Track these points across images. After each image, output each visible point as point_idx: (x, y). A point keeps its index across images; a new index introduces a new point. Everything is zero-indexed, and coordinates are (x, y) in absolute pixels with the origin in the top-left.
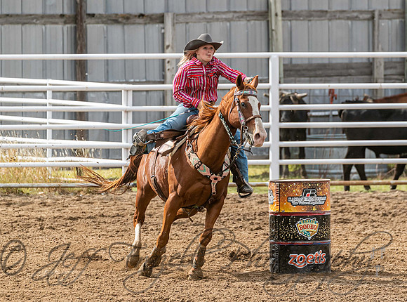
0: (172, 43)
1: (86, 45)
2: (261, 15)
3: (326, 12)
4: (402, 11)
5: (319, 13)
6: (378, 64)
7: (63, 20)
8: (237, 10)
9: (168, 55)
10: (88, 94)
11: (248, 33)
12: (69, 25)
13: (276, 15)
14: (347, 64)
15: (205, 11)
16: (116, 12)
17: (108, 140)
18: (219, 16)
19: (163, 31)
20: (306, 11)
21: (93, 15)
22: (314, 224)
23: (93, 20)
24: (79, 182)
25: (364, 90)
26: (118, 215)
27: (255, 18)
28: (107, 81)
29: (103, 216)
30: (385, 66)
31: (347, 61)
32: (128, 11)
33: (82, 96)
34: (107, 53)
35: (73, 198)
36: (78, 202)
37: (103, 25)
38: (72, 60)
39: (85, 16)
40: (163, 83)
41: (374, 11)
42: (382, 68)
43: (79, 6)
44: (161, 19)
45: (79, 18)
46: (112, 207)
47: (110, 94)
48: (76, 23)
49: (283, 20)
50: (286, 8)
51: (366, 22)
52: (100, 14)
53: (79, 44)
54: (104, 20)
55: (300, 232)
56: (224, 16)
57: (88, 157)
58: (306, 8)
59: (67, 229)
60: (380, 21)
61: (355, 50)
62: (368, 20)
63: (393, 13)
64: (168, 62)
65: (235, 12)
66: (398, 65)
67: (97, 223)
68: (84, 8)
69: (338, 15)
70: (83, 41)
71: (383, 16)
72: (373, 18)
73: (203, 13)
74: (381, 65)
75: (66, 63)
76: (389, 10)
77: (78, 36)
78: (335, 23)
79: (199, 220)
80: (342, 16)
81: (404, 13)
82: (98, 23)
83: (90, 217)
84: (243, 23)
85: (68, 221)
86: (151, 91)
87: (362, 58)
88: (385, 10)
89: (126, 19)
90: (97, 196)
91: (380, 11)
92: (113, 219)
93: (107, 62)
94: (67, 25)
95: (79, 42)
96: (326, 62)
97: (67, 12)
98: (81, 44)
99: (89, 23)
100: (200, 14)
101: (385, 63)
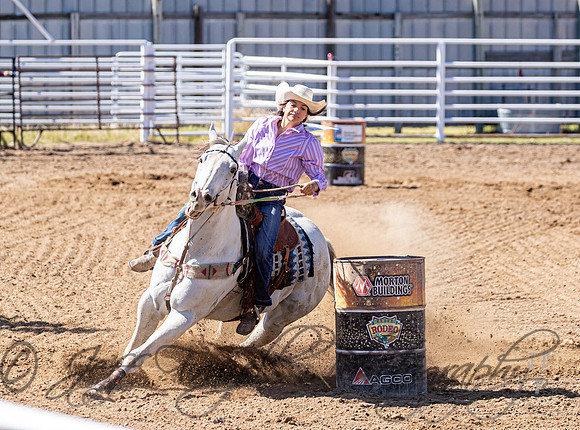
2: (468, 15)
3: (519, 12)
5: (512, 14)
7: (318, 16)
8: (451, 11)
12: (323, 21)
13: (479, 15)
16: (358, 11)
19: (394, 25)
23: (340, 17)
27: (465, 16)
32: (367, 10)
37: (347, 20)
39: (334, 14)
41: (555, 12)
42: (559, 56)
44: (392, 16)
45: (330, 15)
48: (327, 19)
49: (485, 18)
50: (487, 9)
51: (549, 20)
52: (345, 13)
53: (330, 32)
58: (503, 10)
60: (559, 19)
68: (333, 9)
71: (562, 16)
76: (566, 12)
82: (344, 19)
88: (563, 12)
89: (366, 16)
91: (559, 12)
97: (321, 11)
99: (337, 20)
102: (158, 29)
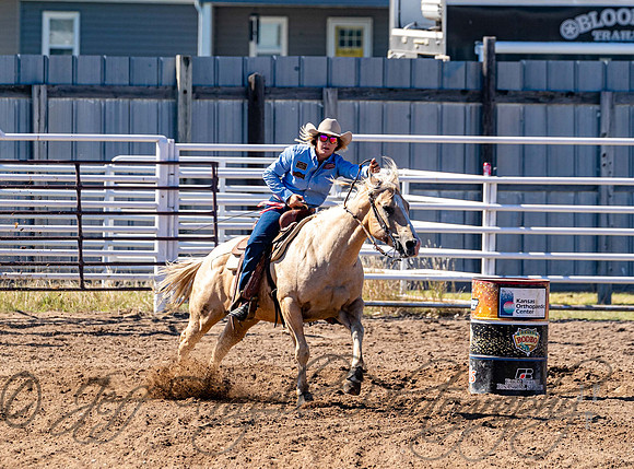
0: (610, 130)
7: (466, 97)
12: (473, 104)
16: (537, 88)
21: (505, 92)
23: (506, 98)
32: (553, 87)
37: (519, 104)
39: (493, 93)
43: (486, 81)
44: (596, 98)
45: (486, 95)
48: (481, 102)
52: (514, 91)
54: (520, 98)
64: (604, 155)
68: (492, 83)
75: (467, 153)
82: (512, 102)
89: (550, 97)
94: (471, 104)
95: (485, 127)
97: (472, 86)
98: (488, 128)
99: (500, 102)
102: (186, 114)
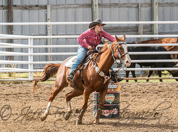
0: (50, 18)
1: (13, 19)
2: (89, 6)
3: (118, 4)
4: (151, 3)
5: (114, 5)
6: (140, 27)
7: (2, 8)
8: (79, 3)
9: (48, 23)
10: (14, 40)
11: (83, 13)
12: (5, 10)
13: (96, 5)
14: (127, 27)
15: (65, 4)
16: (26, 4)
17: (22, 60)
18: (71, 6)
19: (46, 12)
20: (109, 3)
21: (16, 6)
22: (113, 97)
23: (16, 8)
24: (10, 79)
25: (134, 38)
26: (27, 93)
27: (87, 7)
28: (22, 34)
29: (20, 93)
30: (143, 28)
31: (127, 26)
32: (31, 4)
33: (11, 41)
34: (22, 22)
35: (7, 86)
36: (9, 87)
37: (20, 10)
38: (6, 25)
39: (12, 6)
40: (46, 35)
41: (138, 3)
42: (142, 28)
43: (10, 2)
44: (45, 7)
45: (10, 7)
46: (24, 90)
47: (23, 40)
48: (8, 9)
49: (99, 8)
50: (100, 3)
51: (135, 8)
52: (19, 5)
53: (10, 18)
54: (21, 8)
55: (107, 100)
56: (73, 6)
57: (14, 68)
58: (109, 2)
59: (4, 99)
60: (141, 8)
61: (130, 20)
62: (136, 7)
63: (147, 4)
64: (49, 26)
65: (78, 4)
66: (149, 27)
67: (18, 97)
68: (12, 3)
69: (123, 5)
70: (11, 17)
71: (143, 6)
72: (138, 6)
73: (64, 5)
74: (141, 27)
75: (4, 27)
76: (145, 3)
77: (9, 15)
78: (122, 9)
79: (62, 95)
80: (124, 6)
81: (152, 4)
82: (18, 9)
83: (14, 94)
84: (81, 9)
85: (5, 96)
86: (41, 39)
87: (133, 24)
88: (143, 3)
89: (30, 7)
90: (18, 85)
91: (141, 4)
92: (25, 95)
93: (22, 26)
94: (4, 10)
95: (10, 17)
96: (118, 26)
97: (4, 4)
98: (11, 18)
99: (14, 9)
100: (62, 5)
101: (143, 26)
